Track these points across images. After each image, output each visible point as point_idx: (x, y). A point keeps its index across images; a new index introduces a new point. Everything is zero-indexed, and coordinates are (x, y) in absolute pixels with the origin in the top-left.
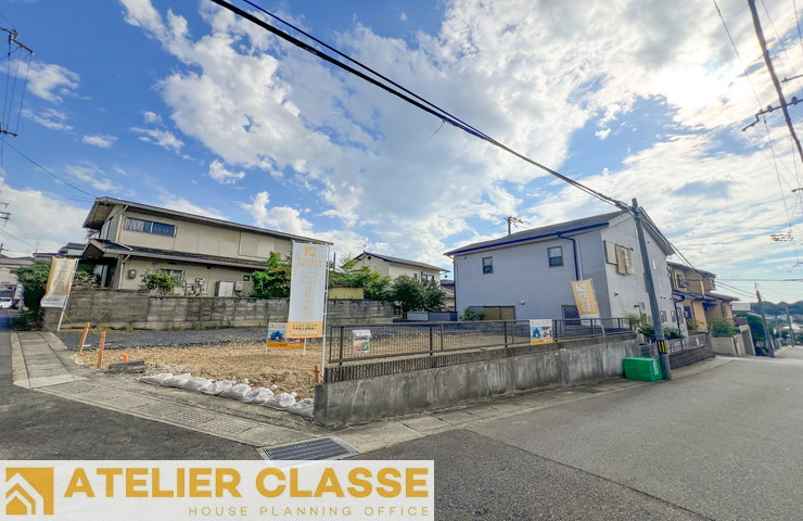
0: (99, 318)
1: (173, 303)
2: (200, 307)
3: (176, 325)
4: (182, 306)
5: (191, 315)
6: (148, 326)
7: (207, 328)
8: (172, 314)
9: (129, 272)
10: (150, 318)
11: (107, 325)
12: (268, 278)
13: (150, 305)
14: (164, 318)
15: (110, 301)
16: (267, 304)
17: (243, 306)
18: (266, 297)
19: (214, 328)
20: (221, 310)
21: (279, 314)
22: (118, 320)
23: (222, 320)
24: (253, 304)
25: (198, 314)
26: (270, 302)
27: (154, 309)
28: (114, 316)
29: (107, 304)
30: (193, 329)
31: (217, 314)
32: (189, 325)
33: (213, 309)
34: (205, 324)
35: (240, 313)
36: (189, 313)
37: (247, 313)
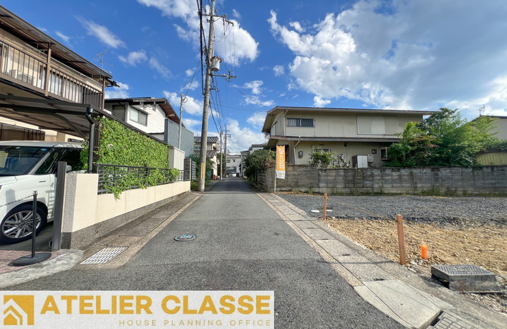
0: (293, 184)
1: (334, 173)
2: (354, 176)
3: (339, 190)
4: (340, 176)
5: (348, 183)
6: (321, 190)
7: (363, 194)
8: (335, 182)
9: (299, 153)
10: (321, 185)
11: (297, 189)
12: (410, 148)
13: (319, 175)
14: (330, 185)
15: (296, 173)
16: (411, 173)
17: (389, 175)
18: (410, 167)
19: (368, 194)
20: (371, 179)
21: (426, 183)
22: (303, 186)
23: (372, 188)
24: (398, 173)
25: (353, 182)
26: (414, 171)
27: (323, 178)
28: (300, 184)
29: (295, 175)
30: (351, 194)
31: (367, 182)
32: (347, 190)
33: (364, 178)
34: (360, 190)
35: (386, 181)
36: (347, 182)
37: (393, 181)
